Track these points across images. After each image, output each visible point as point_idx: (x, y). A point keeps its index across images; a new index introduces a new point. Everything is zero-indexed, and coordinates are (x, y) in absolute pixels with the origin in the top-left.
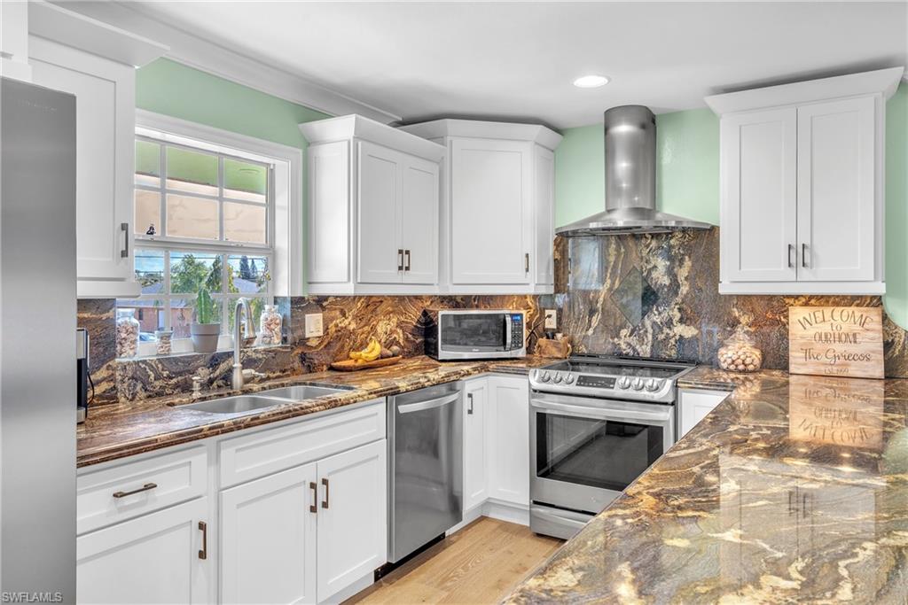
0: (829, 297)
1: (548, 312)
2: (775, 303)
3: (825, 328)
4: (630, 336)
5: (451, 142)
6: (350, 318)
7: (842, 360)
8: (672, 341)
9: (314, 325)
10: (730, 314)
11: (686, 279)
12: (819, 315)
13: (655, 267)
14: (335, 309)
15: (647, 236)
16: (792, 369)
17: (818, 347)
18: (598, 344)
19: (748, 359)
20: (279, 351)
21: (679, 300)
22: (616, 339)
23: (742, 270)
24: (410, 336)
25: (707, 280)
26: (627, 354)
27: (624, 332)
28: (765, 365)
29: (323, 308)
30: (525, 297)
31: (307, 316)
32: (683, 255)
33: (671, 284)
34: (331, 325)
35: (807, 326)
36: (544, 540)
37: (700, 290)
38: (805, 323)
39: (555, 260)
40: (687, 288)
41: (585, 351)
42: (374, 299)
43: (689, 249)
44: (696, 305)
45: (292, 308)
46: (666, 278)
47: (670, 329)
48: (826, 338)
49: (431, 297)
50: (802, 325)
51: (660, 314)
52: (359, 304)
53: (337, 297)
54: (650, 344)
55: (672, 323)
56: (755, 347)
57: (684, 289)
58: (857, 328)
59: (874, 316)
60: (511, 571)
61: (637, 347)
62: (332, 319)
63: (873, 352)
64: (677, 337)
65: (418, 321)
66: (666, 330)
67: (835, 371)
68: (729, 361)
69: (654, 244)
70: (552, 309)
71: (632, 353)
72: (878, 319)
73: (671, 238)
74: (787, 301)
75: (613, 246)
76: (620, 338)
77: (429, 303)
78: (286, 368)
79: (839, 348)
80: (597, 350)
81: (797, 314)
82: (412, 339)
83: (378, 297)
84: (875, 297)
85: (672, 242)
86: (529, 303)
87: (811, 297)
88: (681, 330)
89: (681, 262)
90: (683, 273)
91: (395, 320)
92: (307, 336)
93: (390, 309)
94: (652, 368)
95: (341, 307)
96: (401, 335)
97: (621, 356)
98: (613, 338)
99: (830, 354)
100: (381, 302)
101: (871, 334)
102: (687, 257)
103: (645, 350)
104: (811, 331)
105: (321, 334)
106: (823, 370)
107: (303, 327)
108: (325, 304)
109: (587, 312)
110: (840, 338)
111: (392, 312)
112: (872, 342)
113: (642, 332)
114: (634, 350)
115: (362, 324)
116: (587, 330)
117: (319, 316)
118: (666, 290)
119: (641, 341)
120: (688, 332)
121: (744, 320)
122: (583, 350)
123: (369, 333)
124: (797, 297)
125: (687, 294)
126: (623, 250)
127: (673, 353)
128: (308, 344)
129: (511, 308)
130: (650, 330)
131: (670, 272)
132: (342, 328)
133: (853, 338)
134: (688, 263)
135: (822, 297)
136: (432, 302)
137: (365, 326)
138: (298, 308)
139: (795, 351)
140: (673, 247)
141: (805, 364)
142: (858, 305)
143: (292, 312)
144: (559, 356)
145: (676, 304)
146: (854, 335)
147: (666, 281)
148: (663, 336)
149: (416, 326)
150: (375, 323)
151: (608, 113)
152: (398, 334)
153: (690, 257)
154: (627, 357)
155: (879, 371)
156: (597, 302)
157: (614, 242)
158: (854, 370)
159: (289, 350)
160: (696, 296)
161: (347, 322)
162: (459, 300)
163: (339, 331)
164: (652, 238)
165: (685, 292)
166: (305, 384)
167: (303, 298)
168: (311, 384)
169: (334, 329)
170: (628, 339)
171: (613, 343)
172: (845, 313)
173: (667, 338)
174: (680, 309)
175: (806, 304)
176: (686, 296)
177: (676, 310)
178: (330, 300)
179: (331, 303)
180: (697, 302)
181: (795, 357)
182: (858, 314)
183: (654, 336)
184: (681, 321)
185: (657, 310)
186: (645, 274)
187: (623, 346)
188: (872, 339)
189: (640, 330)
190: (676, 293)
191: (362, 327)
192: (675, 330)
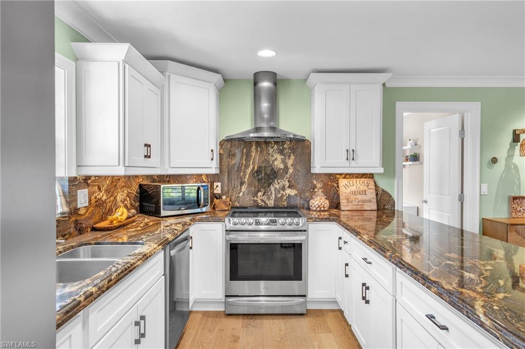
0: (353, 174)
1: (215, 184)
2: (332, 177)
3: (354, 188)
4: (263, 196)
5: (169, 76)
6: (103, 192)
7: (361, 203)
8: (285, 197)
9: (83, 198)
10: (312, 183)
11: (292, 165)
12: (351, 182)
13: (276, 159)
14: (95, 186)
15: (272, 142)
16: (342, 208)
17: (352, 197)
18: (245, 202)
19: (326, 205)
20: (61, 220)
21: (288, 176)
22: (255, 198)
23: (327, 161)
24: (133, 202)
25: (302, 166)
26: (261, 206)
27: (260, 194)
28: (331, 207)
29: (88, 185)
30: (201, 175)
31: (78, 191)
32: (290, 153)
33: (284, 168)
34: (93, 198)
35: (347, 188)
36: (234, 317)
37: (298, 171)
38: (346, 186)
39: (220, 154)
40: (292, 170)
41: (238, 205)
42: (115, 178)
43: (293, 150)
44: (296, 179)
45: (69, 185)
46: (282, 165)
47: (284, 191)
48: (354, 193)
49: (142, 176)
50: (346, 188)
51: (278, 183)
52: (108, 181)
53: (96, 176)
54: (273, 200)
55: (285, 188)
56: (326, 199)
57: (291, 171)
58: (366, 188)
59: (371, 182)
60: (231, 341)
61: (267, 201)
62: (94, 193)
63: (373, 198)
64: (287, 195)
65: (137, 192)
66: (282, 192)
67: (359, 208)
68: (317, 206)
69: (276, 147)
70: (218, 182)
71: (264, 205)
72: (373, 184)
73: (284, 144)
74: (337, 176)
75: (254, 147)
76: (257, 197)
77: (141, 180)
78: (65, 233)
79: (360, 197)
80: (244, 204)
81: (343, 182)
82: (134, 204)
83: (118, 176)
84: (371, 174)
85: (285, 146)
86: (204, 179)
87: (347, 174)
88: (289, 192)
89: (289, 156)
90: (290, 162)
91: (126, 192)
92: (78, 207)
93: (123, 184)
94: (275, 212)
95: (98, 184)
96: (129, 202)
97: (258, 207)
98: (254, 197)
99: (357, 200)
100: (119, 179)
101: (371, 191)
102: (292, 154)
103: (271, 203)
104: (349, 190)
105: (87, 204)
106: (354, 208)
107: (76, 200)
108: (89, 182)
109: (239, 183)
110: (360, 193)
111: (124, 186)
112: (371, 195)
113: (269, 193)
114: (265, 203)
115: (110, 195)
116: (239, 193)
117: (86, 191)
118: (282, 171)
119: (269, 199)
120: (292, 192)
121: (319, 186)
122: (237, 204)
123: (113, 201)
124: (341, 174)
125: (292, 172)
126: (259, 149)
127: (285, 204)
128: (79, 213)
129: (192, 182)
130: (274, 192)
131: (283, 161)
132: (99, 199)
133: (365, 193)
134: (292, 157)
135: (351, 174)
136: (143, 179)
137: (111, 197)
138: (73, 186)
139: (343, 200)
140: (286, 149)
141: (347, 206)
142: (365, 178)
143: (70, 189)
144: (226, 209)
145: (287, 178)
146: (365, 191)
147: (282, 166)
148: (280, 195)
149: (135, 195)
150: (116, 194)
151: (256, 75)
152: (127, 201)
153: (293, 154)
154: (261, 207)
155: (375, 207)
156: (245, 178)
157: (254, 145)
158: (366, 207)
159: (68, 219)
160: (297, 174)
161: (101, 194)
162: (156, 178)
163: (97, 201)
164: (275, 143)
165: (291, 172)
166: (90, 244)
167: (76, 178)
168: (95, 244)
169: (94, 200)
170: (262, 198)
171: (254, 200)
172: (361, 181)
173: (282, 196)
174: (289, 181)
175: (345, 178)
176: (291, 174)
177: (287, 181)
178: (93, 178)
179: (93, 181)
180: (297, 177)
181: (343, 203)
182: (366, 182)
183: (275, 195)
184: (289, 187)
185: (277, 181)
186: (271, 163)
187: (259, 201)
188: (372, 193)
189: (268, 192)
190: (287, 173)
191: (109, 198)
192: (286, 191)
